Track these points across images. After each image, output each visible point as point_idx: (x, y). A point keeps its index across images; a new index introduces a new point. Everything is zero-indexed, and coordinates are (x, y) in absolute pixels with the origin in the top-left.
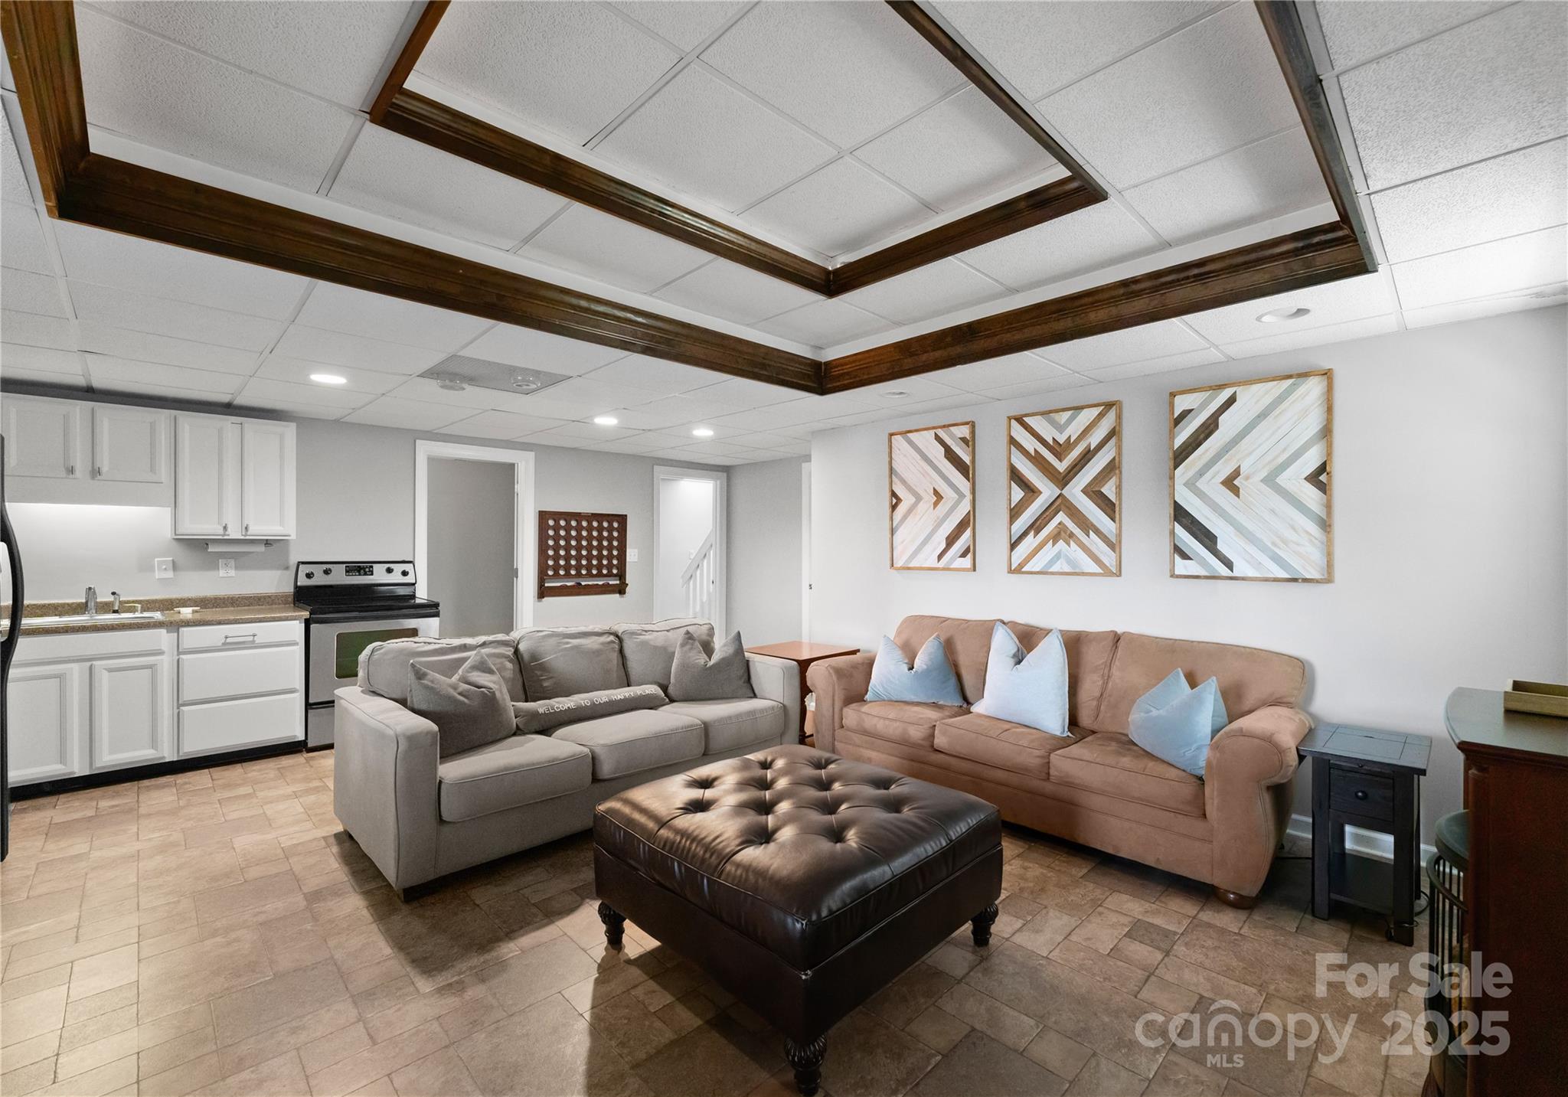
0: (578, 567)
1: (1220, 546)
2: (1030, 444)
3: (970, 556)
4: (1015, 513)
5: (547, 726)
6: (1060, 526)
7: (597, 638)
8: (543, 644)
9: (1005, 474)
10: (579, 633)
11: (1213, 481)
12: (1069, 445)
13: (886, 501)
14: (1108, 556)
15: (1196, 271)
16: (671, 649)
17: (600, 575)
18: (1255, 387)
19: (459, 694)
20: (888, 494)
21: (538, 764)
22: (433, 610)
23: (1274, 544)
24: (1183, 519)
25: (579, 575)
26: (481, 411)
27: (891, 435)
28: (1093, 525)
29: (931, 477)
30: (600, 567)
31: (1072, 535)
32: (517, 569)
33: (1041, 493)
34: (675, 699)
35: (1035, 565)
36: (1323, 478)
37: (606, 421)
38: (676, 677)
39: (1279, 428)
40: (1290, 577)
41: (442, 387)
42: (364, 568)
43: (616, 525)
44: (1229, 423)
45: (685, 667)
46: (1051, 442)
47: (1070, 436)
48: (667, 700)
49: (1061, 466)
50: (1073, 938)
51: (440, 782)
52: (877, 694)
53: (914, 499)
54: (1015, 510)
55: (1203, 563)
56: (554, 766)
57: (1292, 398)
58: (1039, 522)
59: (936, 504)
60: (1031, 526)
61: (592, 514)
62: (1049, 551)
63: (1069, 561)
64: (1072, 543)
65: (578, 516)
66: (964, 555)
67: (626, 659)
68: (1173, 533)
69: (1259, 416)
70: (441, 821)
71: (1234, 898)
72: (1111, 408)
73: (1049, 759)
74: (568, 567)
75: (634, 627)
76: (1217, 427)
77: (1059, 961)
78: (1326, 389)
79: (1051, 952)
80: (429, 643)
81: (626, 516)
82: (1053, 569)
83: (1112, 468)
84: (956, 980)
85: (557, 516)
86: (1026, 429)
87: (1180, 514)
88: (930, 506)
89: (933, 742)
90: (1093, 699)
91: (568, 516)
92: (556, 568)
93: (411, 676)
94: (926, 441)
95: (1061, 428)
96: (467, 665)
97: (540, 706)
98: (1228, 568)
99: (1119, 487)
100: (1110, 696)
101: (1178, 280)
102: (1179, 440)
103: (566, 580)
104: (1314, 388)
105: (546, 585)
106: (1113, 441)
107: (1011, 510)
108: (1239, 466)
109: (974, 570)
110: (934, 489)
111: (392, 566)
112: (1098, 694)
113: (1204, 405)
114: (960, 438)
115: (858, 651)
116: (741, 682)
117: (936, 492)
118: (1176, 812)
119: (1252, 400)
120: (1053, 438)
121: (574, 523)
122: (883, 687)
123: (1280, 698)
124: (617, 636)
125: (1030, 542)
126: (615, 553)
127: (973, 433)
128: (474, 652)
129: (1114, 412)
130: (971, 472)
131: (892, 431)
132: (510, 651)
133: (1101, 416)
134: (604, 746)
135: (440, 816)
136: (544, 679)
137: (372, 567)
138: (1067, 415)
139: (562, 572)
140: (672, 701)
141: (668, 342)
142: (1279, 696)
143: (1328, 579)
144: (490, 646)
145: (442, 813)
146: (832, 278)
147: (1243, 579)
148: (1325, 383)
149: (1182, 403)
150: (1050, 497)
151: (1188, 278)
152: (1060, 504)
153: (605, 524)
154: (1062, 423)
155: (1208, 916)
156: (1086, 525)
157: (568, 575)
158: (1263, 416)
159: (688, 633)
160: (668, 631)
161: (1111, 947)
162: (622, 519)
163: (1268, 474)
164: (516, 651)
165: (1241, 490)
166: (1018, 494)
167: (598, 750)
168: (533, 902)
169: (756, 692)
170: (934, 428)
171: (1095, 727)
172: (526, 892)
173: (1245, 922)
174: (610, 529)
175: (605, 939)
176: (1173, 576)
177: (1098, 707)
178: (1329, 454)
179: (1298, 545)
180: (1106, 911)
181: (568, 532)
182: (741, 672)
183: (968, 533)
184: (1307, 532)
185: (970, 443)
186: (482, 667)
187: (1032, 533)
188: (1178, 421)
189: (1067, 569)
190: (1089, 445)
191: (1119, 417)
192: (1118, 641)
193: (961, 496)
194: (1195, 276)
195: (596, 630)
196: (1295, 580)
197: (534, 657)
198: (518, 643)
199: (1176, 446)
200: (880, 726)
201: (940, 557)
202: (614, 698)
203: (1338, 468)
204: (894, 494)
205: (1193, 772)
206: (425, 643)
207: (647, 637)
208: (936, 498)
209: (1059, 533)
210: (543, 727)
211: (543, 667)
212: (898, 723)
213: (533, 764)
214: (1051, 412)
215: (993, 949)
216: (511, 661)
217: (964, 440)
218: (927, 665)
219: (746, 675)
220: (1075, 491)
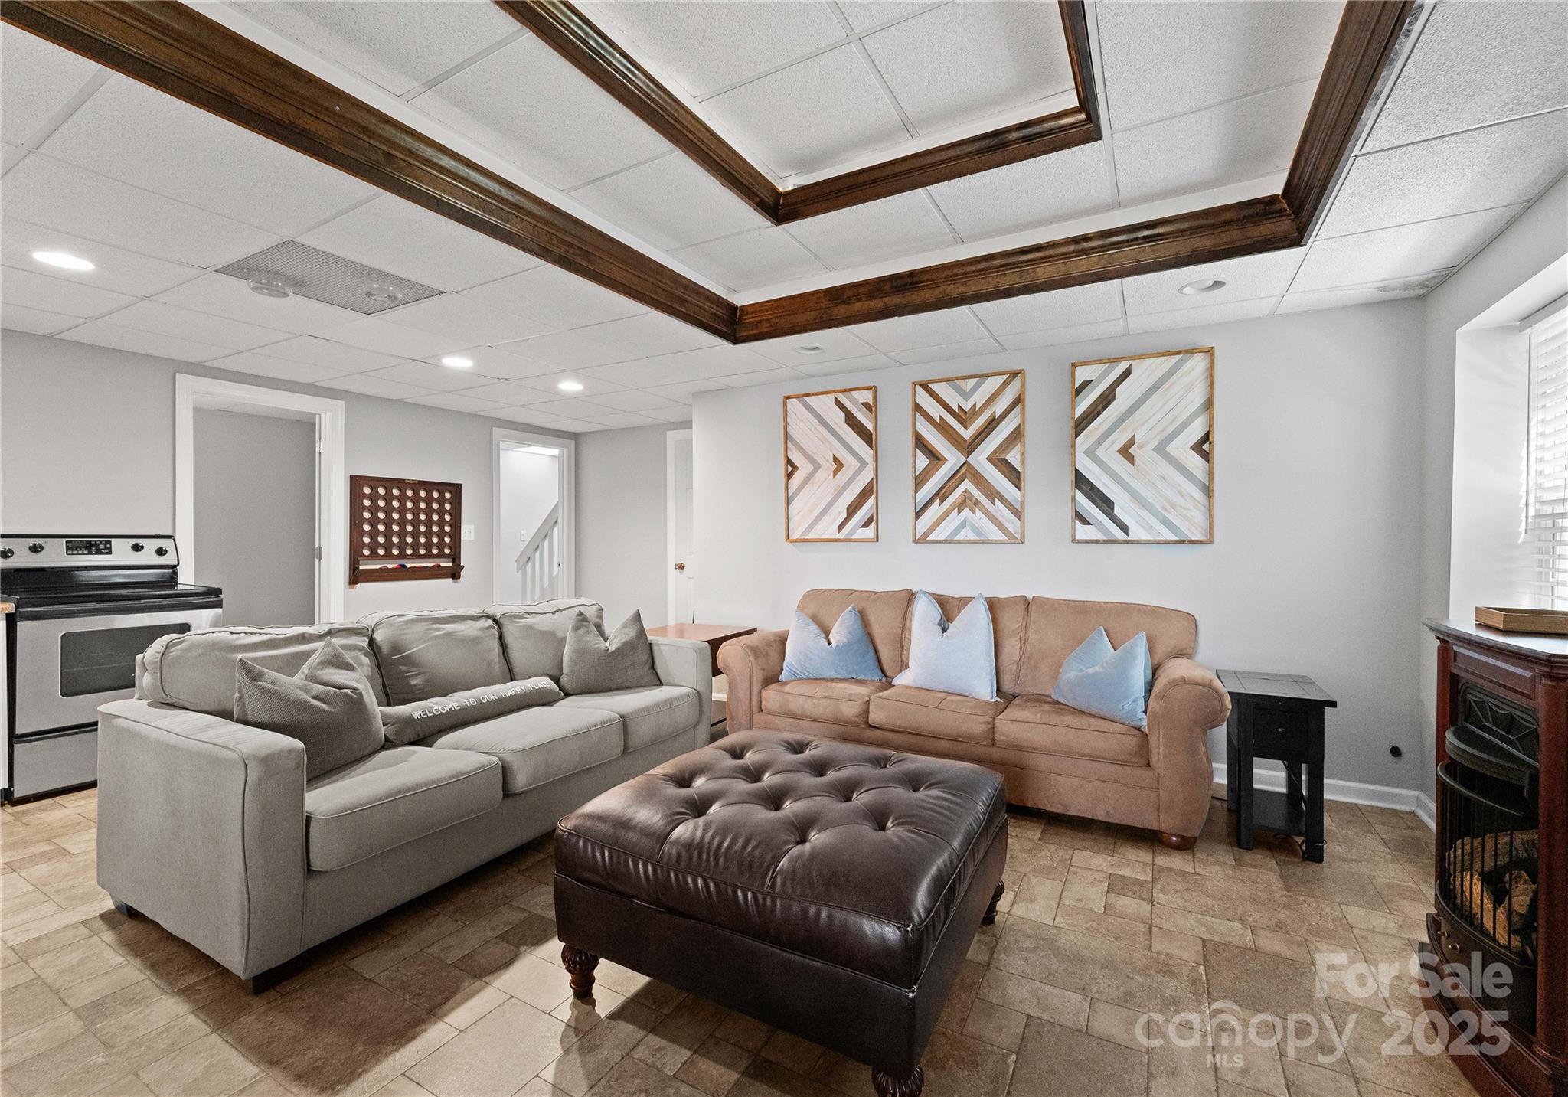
0: (402, 547)
1: (1117, 511)
2: (936, 411)
3: (873, 525)
4: (920, 481)
5: (425, 734)
6: (965, 494)
7: (474, 622)
8: (407, 631)
9: (910, 441)
10: (450, 617)
11: (1110, 450)
12: (975, 413)
13: (781, 469)
14: (1013, 523)
15: (1146, 233)
16: (560, 634)
17: (429, 555)
18: (1148, 362)
19: (315, 698)
20: (783, 462)
21: (439, 781)
22: (213, 599)
23: (1164, 508)
24: (1083, 486)
25: (403, 555)
26: (290, 336)
27: (787, 398)
28: (998, 493)
29: (830, 443)
30: (428, 546)
31: (977, 503)
32: (320, 548)
33: (946, 460)
34: (572, 693)
35: (940, 533)
36: (1206, 447)
37: (458, 363)
38: (570, 667)
39: (1169, 400)
40: (1176, 538)
41: (255, 289)
42: (96, 544)
43: (448, 495)
44: (1125, 395)
45: (580, 653)
46: (956, 409)
47: (975, 404)
48: (562, 694)
49: (967, 434)
50: (1066, 901)
51: (309, 818)
52: (793, 673)
53: (812, 467)
54: (920, 478)
55: (1101, 528)
56: (460, 781)
57: (1179, 373)
58: (943, 491)
59: (836, 472)
60: (937, 494)
61: (419, 481)
62: (955, 519)
63: (975, 530)
64: (977, 511)
65: (401, 483)
66: (866, 525)
67: (507, 648)
68: (1074, 499)
69: (1151, 389)
70: (309, 871)
71: (1178, 840)
72: (1015, 377)
73: (994, 724)
74: (388, 546)
75: (512, 610)
76: (1114, 398)
77: (1067, 927)
78: (1209, 365)
79: (1054, 920)
80: (252, 634)
81: (461, 485)
82: (959, 537)
83: (1017, 435)
84: (983, 966)
85: (374, 482)
86: (931, 395)
87: (1081, 481)
88: (829, 475)
89: (868, 718)
90: (1013, 663)
91: (389, 483)
92: (373, 548)
93: (239, 675)
94: (825, 405)
95: (966, 396)
96: (313, 660)
97: (414, 709)
98: (1124, 532)
99: (1023, 455)
100: (1029, 658)
101: (1127, 241)
102: (1080, 410)
103: (387, 561)
104: (1199, 363)
105: (361, 567)
106: (1018, 408)
107: (916, 478)
108: (1134, 435)
109: (877, 541)
110: (834, 456)
111: (140, 541)
112: (1017, 658)
113: (1102, 377)
114: (862, 403)
115: (755, 630)
116: (647, 668)
117: (836, 460)
118: (1123, 763)
119: (1145, 372)
120: (959, 406)
121: (396, 492)
122: (801, 665)
123: (1182, 650)
124: (495, 620)
125: (935, 510)
126: (447, 529)
127: (875, 398)
128: (323, 643)
129: (1019, 381)
130: (874, 439)
131: (787, 394)
132: (363, 642)
133: (1005, 384)
134: (515, 751)
135: (309, 865)
136: (412, 676)
137: (110, 543)
138: (972, 382)
139: (381, 552)
140: (567, 695)
141: (586, 255)
142: (1181, 648)
143: (1210, 541)
144: (337, 635)
145: (312, 862)
146: (781, 201)
147: (1138, 542)
148: (1208, 360)
149: (1082, 374)
150: (955, 464)
151: (1136, 239)
152: (966, 472)
153: (435, 495)
154: (968, 390)
155: (1163, 861)
156: (991, 493)
157: (389, 555)
158: (1154, 388)
159: (580, 614)
160: (553, 613)
161: (1103, 905)
162: (456, 490)
163: (1159, 443)
164: (372, 642)
165: (1135, 458)
166: (923, 461)
167: (509, 758)
168: (449, 962)
169: (662, 679)
170: (834, 392)
171: (1017, 690)
172: (435, 950)
173: (1193, 861)
174: (441, 501)
175: (570, 992)
176: (1074, 541)
177: (1018, 671)
178: (1211, 425)
179: (1184, 508)
180: (1079, 870)
181: (388, 502)
182: (646, 656)
183: (871, 502)
184: (1191, 496)
185: (873, 409)
186: (337, 662)
187: (937, 501)
188: (1078, 391)
189: (972, 536)
190: (995, 413)
191: (1023, 385)
192: (1028, 606)
193: (863, 463)
194: (1144, 238)
195: (469, 613)
196: (1182, 542)
197: (396, 648)
198: (373, 631)
199: (1077, 417)
200: (809, 707)
201: (840, 528)
202: (503, 694)
203: (1217, 437)
204: (789, 462)
205: (1131, 724)
206: (246, 633)
207: (530, 621)
208: (836, 466)
209: (964, 501)
210: (419, 736)
211: (409, 661)
212: (828, 701)
213: (433, 782)
214: (957, 379)
215: (1002, 925)
216: (366, 655)
217: (866, 405)
218: (847, 638)
219: (650, 660)
220: (980, 459)
